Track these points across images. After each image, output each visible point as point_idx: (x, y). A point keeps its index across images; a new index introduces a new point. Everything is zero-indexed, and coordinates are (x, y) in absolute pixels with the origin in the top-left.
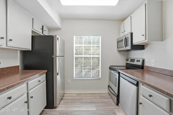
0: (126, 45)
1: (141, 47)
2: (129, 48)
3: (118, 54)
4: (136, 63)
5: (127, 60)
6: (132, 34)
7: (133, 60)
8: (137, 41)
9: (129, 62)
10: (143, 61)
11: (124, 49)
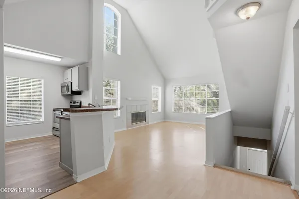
0: (68, 91)
1: (79, 93)
2: (70, 93)
3: (62, 98)
4: (76, 104)
5: (71, 103)
6: (72, 83)
7: (74, 103)
8: (75, 88)
9: (72, 104)
10: (81, 103)
11: (66, 93)
